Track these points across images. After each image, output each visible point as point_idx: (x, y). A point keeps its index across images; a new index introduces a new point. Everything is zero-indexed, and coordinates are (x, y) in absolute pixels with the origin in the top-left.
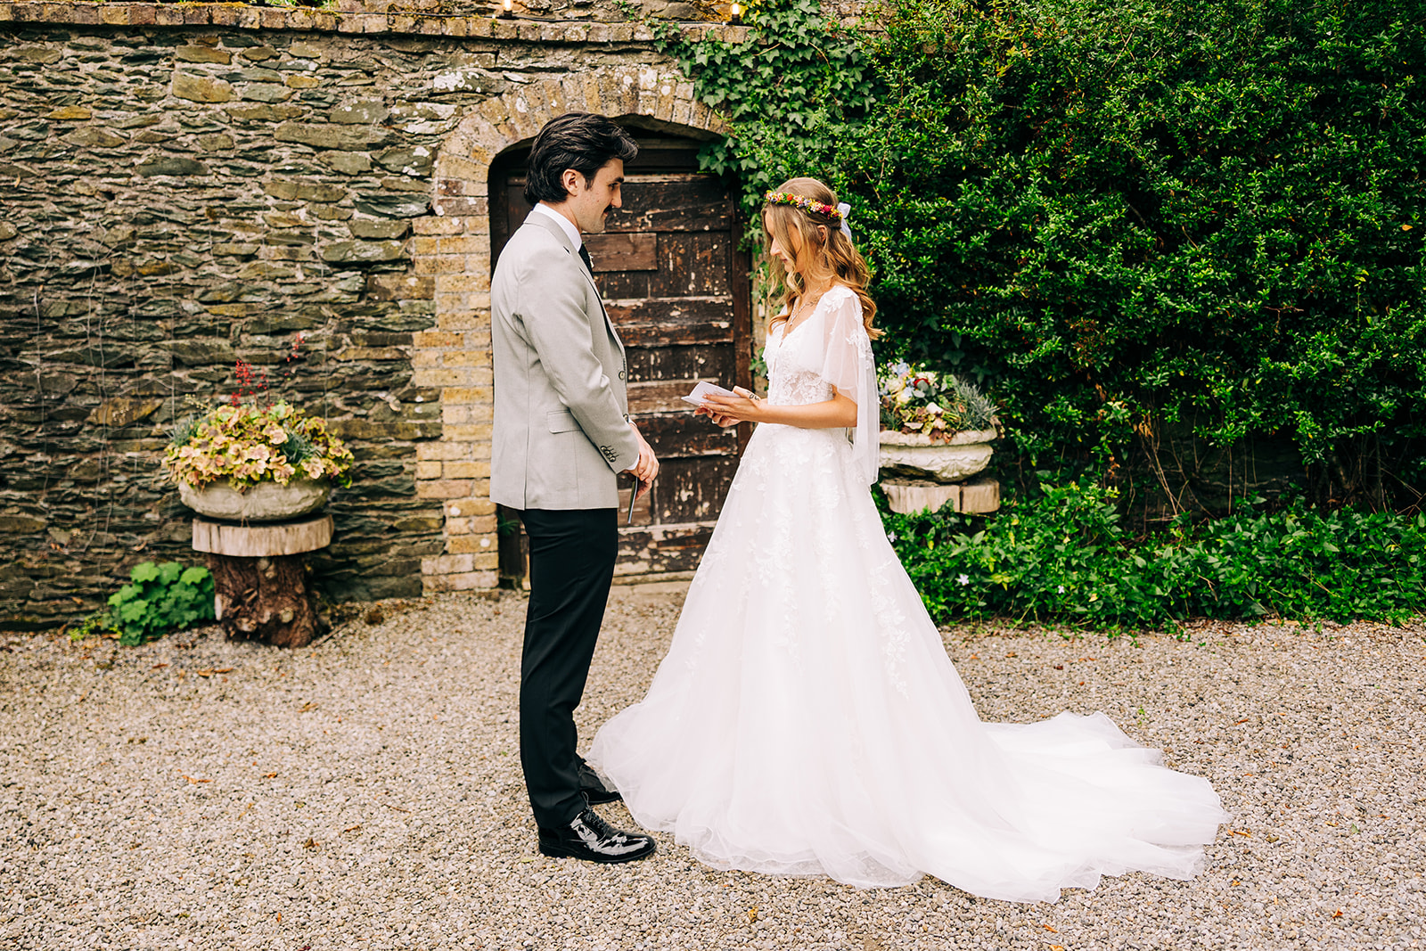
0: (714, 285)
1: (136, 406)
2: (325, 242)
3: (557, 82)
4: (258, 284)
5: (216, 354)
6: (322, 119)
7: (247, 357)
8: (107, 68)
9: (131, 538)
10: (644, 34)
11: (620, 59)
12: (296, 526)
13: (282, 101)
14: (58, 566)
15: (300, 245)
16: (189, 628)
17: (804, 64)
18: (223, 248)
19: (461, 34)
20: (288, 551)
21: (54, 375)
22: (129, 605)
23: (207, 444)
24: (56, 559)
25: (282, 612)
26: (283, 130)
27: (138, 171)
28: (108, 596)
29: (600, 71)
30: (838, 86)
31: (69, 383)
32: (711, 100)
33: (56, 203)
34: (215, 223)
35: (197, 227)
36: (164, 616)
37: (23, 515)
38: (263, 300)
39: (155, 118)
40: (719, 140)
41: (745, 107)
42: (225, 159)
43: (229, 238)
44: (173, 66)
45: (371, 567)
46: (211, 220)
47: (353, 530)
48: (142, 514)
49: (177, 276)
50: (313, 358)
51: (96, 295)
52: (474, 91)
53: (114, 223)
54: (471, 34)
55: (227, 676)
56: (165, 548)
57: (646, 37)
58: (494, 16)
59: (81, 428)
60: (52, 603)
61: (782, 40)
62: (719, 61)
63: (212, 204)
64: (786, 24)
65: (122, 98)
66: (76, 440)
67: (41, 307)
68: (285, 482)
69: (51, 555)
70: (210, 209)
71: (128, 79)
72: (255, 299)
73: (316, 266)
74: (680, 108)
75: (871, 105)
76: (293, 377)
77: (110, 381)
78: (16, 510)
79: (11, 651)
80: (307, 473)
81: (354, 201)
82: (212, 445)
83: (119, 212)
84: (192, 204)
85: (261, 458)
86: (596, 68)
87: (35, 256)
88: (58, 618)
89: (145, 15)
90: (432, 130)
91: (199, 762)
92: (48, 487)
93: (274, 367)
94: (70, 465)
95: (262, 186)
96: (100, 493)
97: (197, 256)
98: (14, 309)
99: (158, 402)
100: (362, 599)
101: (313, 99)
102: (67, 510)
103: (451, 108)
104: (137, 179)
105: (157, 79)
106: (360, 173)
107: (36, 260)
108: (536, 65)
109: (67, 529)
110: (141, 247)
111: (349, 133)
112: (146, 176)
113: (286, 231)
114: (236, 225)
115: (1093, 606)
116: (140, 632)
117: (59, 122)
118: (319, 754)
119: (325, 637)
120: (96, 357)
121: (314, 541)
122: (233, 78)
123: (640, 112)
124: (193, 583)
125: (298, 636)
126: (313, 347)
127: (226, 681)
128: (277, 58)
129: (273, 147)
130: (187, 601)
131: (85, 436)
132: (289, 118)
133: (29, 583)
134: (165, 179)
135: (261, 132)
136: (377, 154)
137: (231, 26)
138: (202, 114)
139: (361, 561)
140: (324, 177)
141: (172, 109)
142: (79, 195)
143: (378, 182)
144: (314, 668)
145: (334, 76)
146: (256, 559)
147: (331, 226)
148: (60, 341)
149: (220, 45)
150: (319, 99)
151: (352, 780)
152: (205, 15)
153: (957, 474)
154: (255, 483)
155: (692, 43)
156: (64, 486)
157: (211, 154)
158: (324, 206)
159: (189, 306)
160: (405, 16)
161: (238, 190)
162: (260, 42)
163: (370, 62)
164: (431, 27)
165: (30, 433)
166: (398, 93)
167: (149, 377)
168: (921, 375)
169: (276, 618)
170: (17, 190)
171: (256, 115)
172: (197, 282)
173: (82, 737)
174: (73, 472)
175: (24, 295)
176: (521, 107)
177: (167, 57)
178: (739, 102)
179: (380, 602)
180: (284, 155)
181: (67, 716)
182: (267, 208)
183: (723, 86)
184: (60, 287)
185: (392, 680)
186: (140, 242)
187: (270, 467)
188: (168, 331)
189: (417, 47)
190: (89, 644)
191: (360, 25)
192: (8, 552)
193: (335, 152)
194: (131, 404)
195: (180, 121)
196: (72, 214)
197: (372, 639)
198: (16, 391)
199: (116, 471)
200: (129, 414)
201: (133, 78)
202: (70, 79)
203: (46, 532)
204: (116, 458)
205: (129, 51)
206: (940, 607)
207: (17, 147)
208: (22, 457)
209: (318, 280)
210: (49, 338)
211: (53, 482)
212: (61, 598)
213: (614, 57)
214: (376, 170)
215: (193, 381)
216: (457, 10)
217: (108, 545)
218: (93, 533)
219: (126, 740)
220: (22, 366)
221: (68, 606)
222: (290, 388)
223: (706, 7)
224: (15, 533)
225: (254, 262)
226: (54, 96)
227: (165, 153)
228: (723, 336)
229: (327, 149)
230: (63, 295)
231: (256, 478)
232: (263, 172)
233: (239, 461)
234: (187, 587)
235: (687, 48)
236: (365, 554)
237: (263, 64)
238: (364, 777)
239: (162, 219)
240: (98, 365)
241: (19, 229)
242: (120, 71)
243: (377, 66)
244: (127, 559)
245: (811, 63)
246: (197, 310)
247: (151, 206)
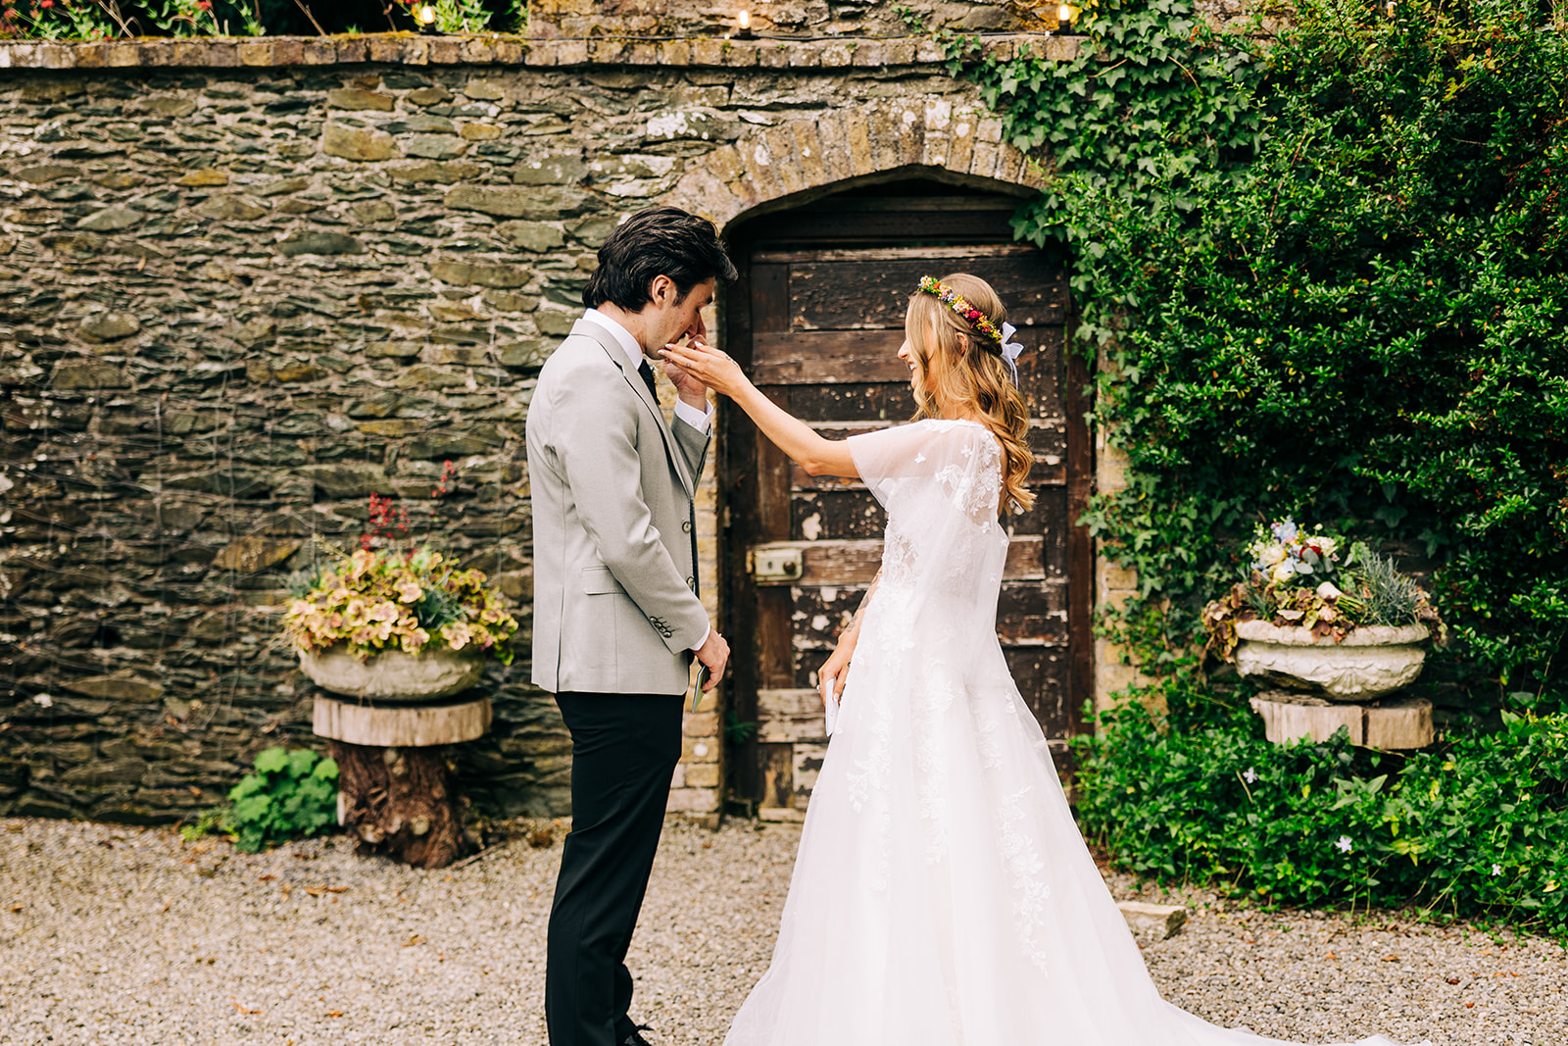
0: (1039, 402)
1: (270, 548)
2: (504, 340)
3: (811, 123)
4: (420, 395)
5: (366, 484)
6: (504, 179)
7: (404, 488)
8: (248, 120)
9: (258, 716)
10: (932, 53)
11: (899, 88)
12: (432, 711)
13: (455, 156)
14: (175, 747)
15: (473, 345)
16: (317, 834)
17: (1161, 87)
18: (379, 348)
19: (683, 62)
20: (419, 742)
21: (177, 505)
22: (250, 800)
23: (325, 598)
24: (172, 736)
25: (414, 820)
26: (456, 194)
27: (280, 249)
28: (229, 787)
29: (871, 105)
30: (1210, 119)
31: (194, 516)
32: (1023, 142)
33: (187, 291)
34: (369, 316)
35: (349, 320)
36: (288, 817)
37: (138, 680)
38: (425, 415)
39: (302, 182)
40: (1039, 197)
41: (1073, 152)
42: (384, 232)
43: (386, 335)
44: (324, 115)
45: (551, 772)
46: (364, 312)
47: (529, 722)
48: (272, 686)
49: (323, 383)
50: (485, 492)
51: (227, 406)
52: (699, 138)
53: (250, 316)
54: (696, 61)
55: (340, 897)
56: (299, 731)
57: (934, 57)
58: (727, 36)
59: (205, 573)
60: (167, 792)
61: (1129, 54)
62: (1035, 87)
63: (366, 290)
64: (1135, 32)
65: (263, 157)
66: (199, 588)
67: (164, 419)
68: (415, 651)
69: (167, 731)
70: (363, 297)
71: (271, 133)
72: (416, 413)
73: (492, 372)
74: (983, 154)
75: (1262, 144)
76: (459, 517)
77: (241, 515)
78: (128, 672)
79: (110, 847)
80: (447, 642)
81: (542, 287)
82: (330, 600)
83: (256, 300)
84: (343, 291)
85: (387, 618)
86: (864, 101)
87: (160, 356)
88: (173, 812)
89: (291, 52)
90: (643, 192)
91: (261, 990)
92: (166, 645)
93: (435, 503)
94: (191, 620)
95: (427, 267)
96: (225, 657)
97: (346, 357)
98: (134, 421)
99: (296, 543)
100: (539, 815)
101: (493, 153)
102: (186, 675)
103: (668, 162)
104: (279, 259)
105: (305, 132)
106: (550, 249)
107: (160, 361)
108: (783, 100)
109: (186, 700)
110: (282, 346)
111: (538, 197)
112: (290, 255)
113: (455, 326)
114: (395, 318)
115: (1548, 899)
116: (259, 836)
117: (191, 188)
118: (400, 995)
119: (472, 858)
120: (223, 484)
121: (456, 731)
122: (395, 128)
123: (925, 161)
124: (327, 779)
125: (436, 854)
126: (485, 478)
127: (335, 901)
128: (450, 101)
129: (442, 217)
130: (317, 800)
131: (210, 584)
132: (463, 178)
133: (140, 765)
134: (311, 258)
135: (429, 197)
136: (571, 224)
137: (392, 63)
138: (358, 175)
139: (540, 763)
140: (505, 255)
141: (322, 169)
142: (211, 280)
143: (572, 261)
144: (443, 895)
145: (520, 123)
146: (382, 749)
147: (511, 320)
148: (184, 464)
149: (382, 87)
150: (501, 154)
151: (422, 1028)
152: (362, 51)
153: (1357, 689)
154: (379, 651)
155: (998, 63)
156: (185, 646)
157: (367, 227)
158: (503, 293)
159: (336, 421)
160: (611, 41)
161: (398, 273)
162: (428, 81)
163: (567, 104)
164: (643, 55)
165: (147, 577)
166: (601, 143)
167: (286, 511)
168: (1312, 541)
169: (407, 828)
170: (141, 274)
171: (422, 176)
172: (347, 391)
173: (147, 951)
174: (195, 629)
175: (145, 404)
176: (761, 157)
177: (318, 104)
178: (1065, 144)
179: (557, 821)
180: (455, 227)
181: (141, 927)
182: (432, 296)
183: (1043, 121)
184: (187, 395)
185: (529, 917)
186: (280, 340)
187: (398, 631)
188: (310, 453)
189: (627, 81)
190: (201, 846)
191: (553, 55)
192: (119, 724)
193: (519, 223)
194: (264, 544)
195: (331, 186)
196: (202, 304)
197: (528, 866)
198: (133, 524)
199: (244, 630)
200: (261, 557)
201: (278, 131)
202: (205, 136)
203: (161, 702)
204: (244, 612)
205: (273, 98)
206: (1309, 882)
207: (142, 221)
208: (138, 607)
209: (494, 390)
210: (173, 459)
211: (172, 639)
212: (178, 786)
213: (891, 86)
214: (571, 246)
215: (338, 518)
216: (681, 29)
217: (232, 724)
218: (215, 706)
219: (194, 958)
220: (142, 494)
221: (185, 797)
222: (456, 531)
223: (1025, 11)
224: (127, 701)
225: (416, 366)
226: (186, 156)
227: (312, 227)
228: (1051, 476)
229: (509, 218)
230: (190, 404)
231: (378, 644)
232: (429, 250)
233: (359, 622)
234: (320, 783)
235: (992, 71)
236: (545, 755)
237: (432, 109)
238: (436, 1026)
239: (307, 310)
240: (226, 494)
241: (143, 322)
242: (262, 123)
243: (574, 107)
244: (255, 742)
245: (1174, 84)
246: (345, 426)
247: (294, 293)
